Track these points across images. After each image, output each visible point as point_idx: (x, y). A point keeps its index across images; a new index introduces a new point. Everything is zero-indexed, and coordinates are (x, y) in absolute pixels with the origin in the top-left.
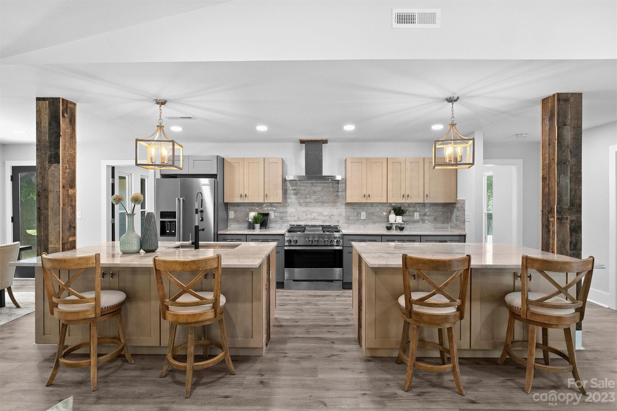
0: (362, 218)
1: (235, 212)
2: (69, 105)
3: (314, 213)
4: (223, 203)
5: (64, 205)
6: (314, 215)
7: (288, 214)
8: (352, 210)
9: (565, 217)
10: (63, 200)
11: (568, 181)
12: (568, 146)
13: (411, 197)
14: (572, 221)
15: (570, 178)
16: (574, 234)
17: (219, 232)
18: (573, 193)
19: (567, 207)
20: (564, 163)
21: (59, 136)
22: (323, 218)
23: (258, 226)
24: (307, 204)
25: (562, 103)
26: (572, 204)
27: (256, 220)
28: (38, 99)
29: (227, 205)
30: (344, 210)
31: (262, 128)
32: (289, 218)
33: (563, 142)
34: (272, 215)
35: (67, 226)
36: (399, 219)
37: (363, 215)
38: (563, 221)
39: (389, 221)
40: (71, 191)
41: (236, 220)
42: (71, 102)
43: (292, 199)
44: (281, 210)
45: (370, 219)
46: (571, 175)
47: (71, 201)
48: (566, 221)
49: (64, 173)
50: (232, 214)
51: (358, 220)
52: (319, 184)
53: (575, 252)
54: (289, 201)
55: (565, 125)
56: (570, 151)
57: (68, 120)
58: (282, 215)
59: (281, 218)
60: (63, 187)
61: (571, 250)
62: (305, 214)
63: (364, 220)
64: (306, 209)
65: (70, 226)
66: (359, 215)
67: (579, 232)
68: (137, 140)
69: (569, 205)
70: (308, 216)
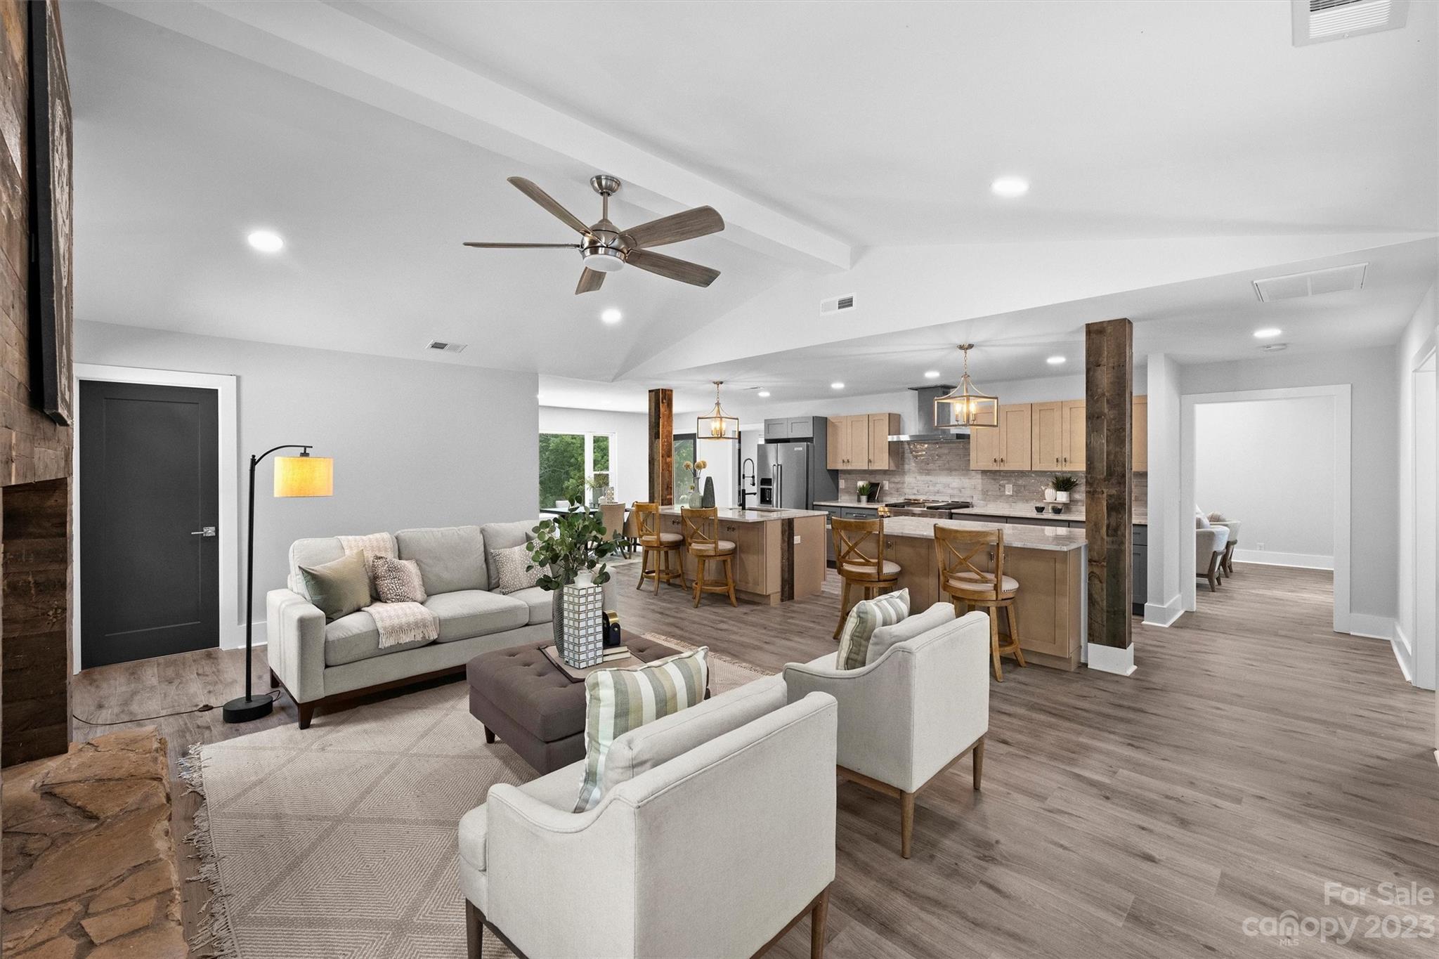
0: (1007, 493)
1: (846, 480)
2: (667, 393)
3: (937, 485)
4: (826, 470)
5: (663, 470)
6: (939, 487)
7: (905, 485)
8: (992, 481)
9: (1100, 490)
10: (662, 467)
11: (1104, 441)
12: (1104, 395)
13: (1071, 463)
14: (1110, 496)
15: (1107, 437)
16: (1114, 514)
17: (815, 503)
18: (1112, 457)
19: (1102, 477)
20: (1098, 418)
21: (659, 417)
22: (950, 491)
23: (864, 498)
24: (928, 473)
25: (1093, 336)
26: (1110, 473)
27: (862, 491)
29: (835, 474)
30: (980, 481)
31: (838, 386)
32: (907, 491)
33: (1095, 389)
34: (887, 485)
35: (666, 487)
36: (1062, 497)
37: (1009, 490)
38: (1096, 496)
39: (1045, 499)
40: (668, 460)
41: (847, 491)
42: (668, 390)
43: (911, 465)
44: (897, 479)
45: (1018, 495)
46: (1109, 434)
47: (669, 467)
48: (1100, 496)
49: (663, 445)
50: (842, 484)
51: (1000, 496)
52: (946, 445)
53: (1115, 539)
54: (907, 467)
55: (1099, 366)
56: (1108, 401)
57: (666, 404)
58: (899, 486)
59: (897, 490)
60: (662, 457)
61: (1108, 535)
62: (927, 485)
63: (1012, 496)
64: (928, 478)
65: (668, 487)
66: (1002, 489)
67: (1122, 512)
68: (699, 418)
69: (1105, 474)
70: (931, 488)
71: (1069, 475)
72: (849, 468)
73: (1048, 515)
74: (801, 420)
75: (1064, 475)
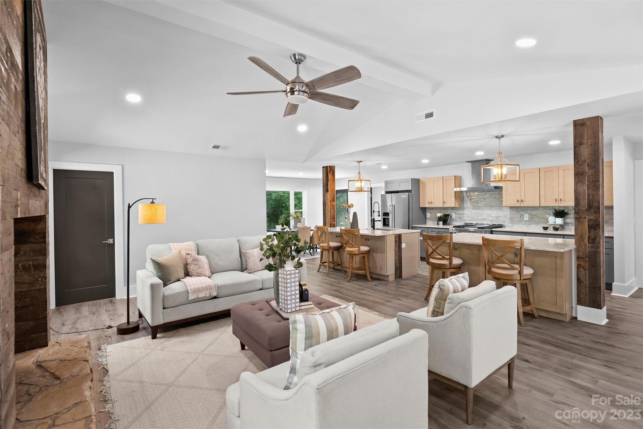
0: (525, 219)
1: (431, 213)
2: (332, 168)
3: (484, 215)
4: (419, 208)
5: (330, 209)
6: (484, 216)
7: (465, 215)
8: (517, 212)
9: (584, 216)
10: (330, 207)
11: (586, 188)
12: (585, 161)
13: (564, 201)
14: (590, 220)
15: (587, 185)
16: (592, 230)
17: (413, 226)
18: (591, 197)
19: (585, 209)
20: (581, 174)
21: (328, 181)
22: (491, 218)
23: (441, 223)
24: (478, 208)
25: (578, 127)
26: (590, 207)
27: (440, 219)
28: (323, 167)
29: (424, 210)
30: (509, 213)
31: (425, 161)
32: (465, 218)
33: (580, 158)
34: (454, 216)
35: (332, 217)
36: (559, 221)
37: (526, 217)
38: (581, 220)
39: (549, 223)
40: (333, 203)
41: (431, 219)
42: (333, 166)
43: (468, 204)
44: (460, 212)
45: (532, 220)
46: (589, 183)
47: (333, 207)
48: (584, 220)
49: (330, 196)
50: (428, 215)
51: (521, 221)
52: (488, 193)
53: (593, 245)
54: (465, 205)
55: (582, 144)
56: (588, 164)
57: (331, 174)
58: (461, 216)
59: (460, 218)
60: (330, 202)
61: (589, 243)
62: (477, 215)
63: (527, 221)
64: (478, 211)
65: (333, 218)
66: (522, 217)
67: (598, 229)
68: (349, 181)
69: (587, 207)
70: (479, 217)
71: (563, 209)
72: (432, 206)
73: (550, 231)
74: (405, 181)
75: (560, 208)
